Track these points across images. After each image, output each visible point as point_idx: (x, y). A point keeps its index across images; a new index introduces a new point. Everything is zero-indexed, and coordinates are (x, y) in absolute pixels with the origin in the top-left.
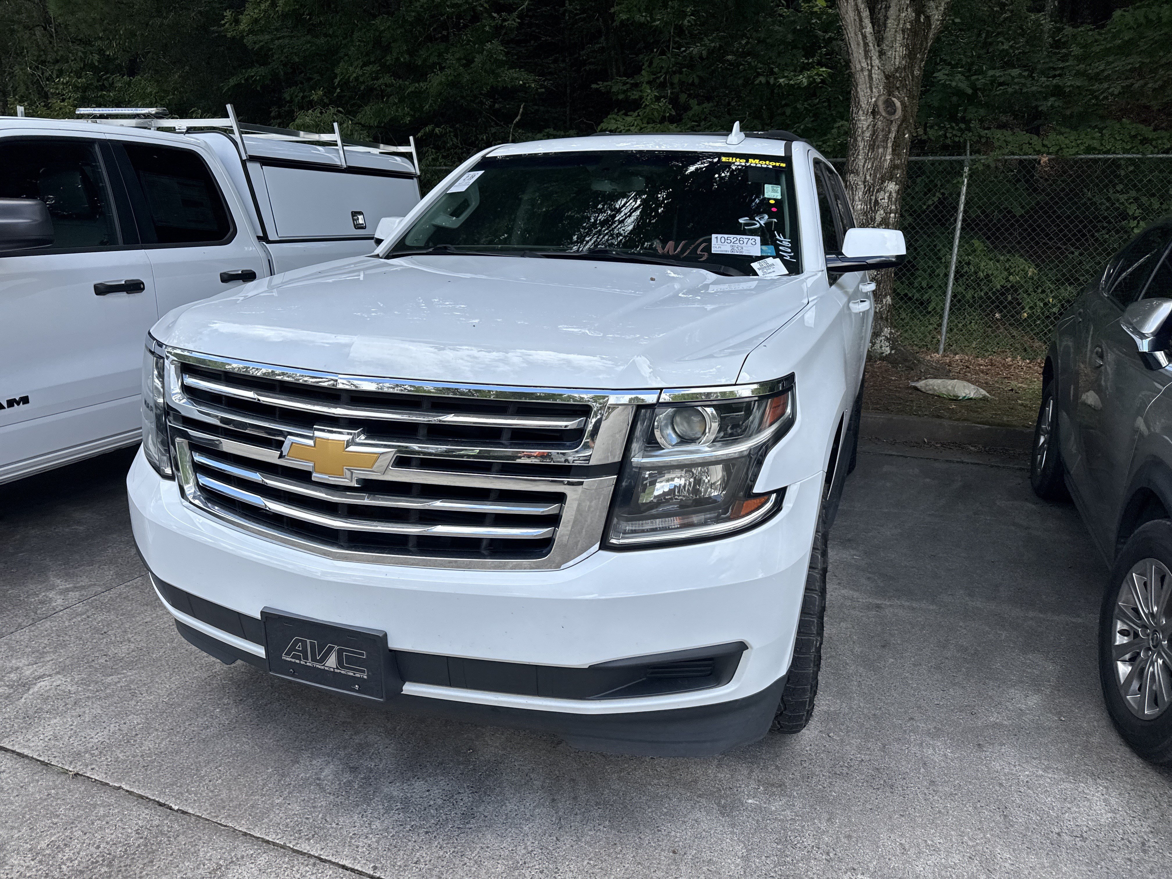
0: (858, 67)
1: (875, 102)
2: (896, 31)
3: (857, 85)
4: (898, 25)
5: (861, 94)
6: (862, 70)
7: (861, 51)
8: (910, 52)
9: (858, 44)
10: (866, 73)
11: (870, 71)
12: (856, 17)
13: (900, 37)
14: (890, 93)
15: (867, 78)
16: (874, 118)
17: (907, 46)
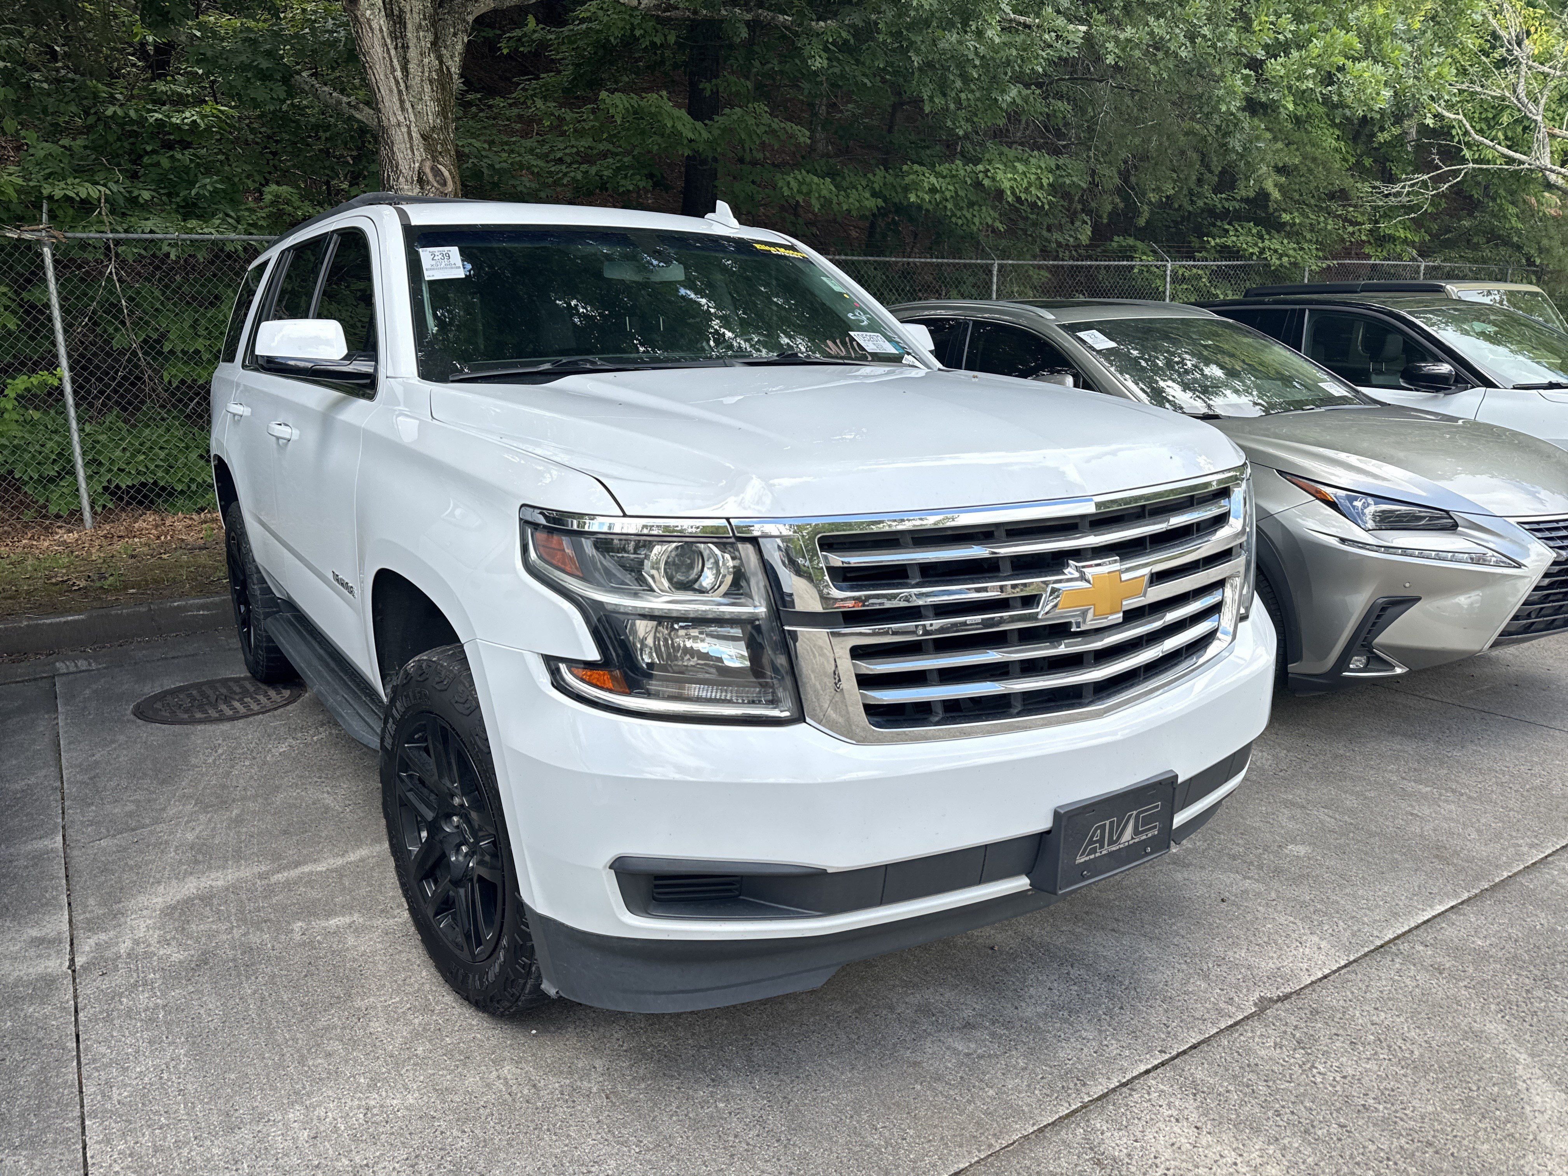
0: (393, 121)
1: (420, 168)
2: (422, 81)
3: (392, 143)
4: (423, 72)
5: (399, 156)
6: (399, 125)
7: (395, 99)
8: (443, 109)
9: (391, 91)
10: (404, 129)
11: (409, 127)
12: (385, 55)
13: (427, 88)
14: (434, 159)
15: (406, 136)
16: (422, 188)
17: (438, 100)
